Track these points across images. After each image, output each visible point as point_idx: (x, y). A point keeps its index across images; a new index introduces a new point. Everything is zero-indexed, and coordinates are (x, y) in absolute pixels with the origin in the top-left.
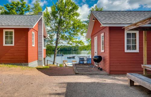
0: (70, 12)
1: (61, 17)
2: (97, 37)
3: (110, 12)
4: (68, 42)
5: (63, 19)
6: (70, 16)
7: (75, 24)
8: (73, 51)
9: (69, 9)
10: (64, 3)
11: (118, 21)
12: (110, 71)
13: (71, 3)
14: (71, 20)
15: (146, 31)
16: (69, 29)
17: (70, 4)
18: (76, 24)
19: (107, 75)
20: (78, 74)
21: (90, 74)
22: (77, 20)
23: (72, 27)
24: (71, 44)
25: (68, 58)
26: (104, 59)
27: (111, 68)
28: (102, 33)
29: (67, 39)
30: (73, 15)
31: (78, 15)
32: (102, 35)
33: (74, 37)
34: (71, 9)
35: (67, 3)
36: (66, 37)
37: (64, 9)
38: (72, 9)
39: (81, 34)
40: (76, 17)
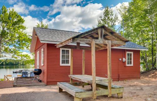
0: (14, 24)
1: (3, 28)
2: (39, 52)
3: (51, 30)
4: (12, 56)
5: (6, 30)
6: (14, 29)
7: (20, 37)
8: (21, 65)
9: (14, 21)
10: (7, 14)
11: (55, 39)
12: (47, 82)
13: (17, 15)
14: (16, 33)
15: (72, 49)
16: (13, 42)
17: (15, 17)
18: (22, 37)
19: (44, 86)
20: (16, 86)
21: (28, 86)
22: (22, 33)
23: (17, 40)
24: (16, 58)
25: (14, 73)
26: (43, 72)
27: (48, 79)
28: (42, 48)
29: (12, 52)
30: (18, 27)
31: (24, 28)
32: (42, 50)
33: (19, 50)
34: (15, 22)
35: (11, 15)
36: (10, 50)
37: (8, 21)
38: (17, 22)
39: (27, 48)
40: (21, 30)
